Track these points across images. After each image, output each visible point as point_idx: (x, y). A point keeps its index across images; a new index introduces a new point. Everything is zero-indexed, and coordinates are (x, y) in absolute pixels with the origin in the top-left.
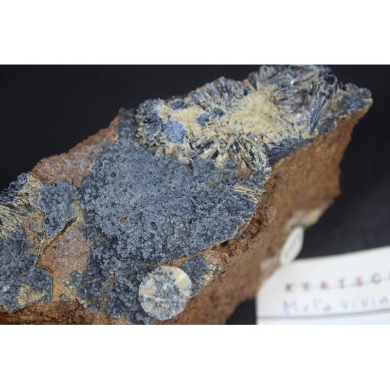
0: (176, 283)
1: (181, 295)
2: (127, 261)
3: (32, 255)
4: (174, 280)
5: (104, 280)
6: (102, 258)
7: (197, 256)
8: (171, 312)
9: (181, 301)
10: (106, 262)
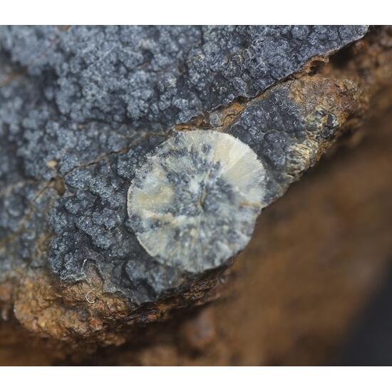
0: (222, 172)
1: (238, 201)
2: (87, 130)
4: (217, 166)
5: (34, 187)
7: (273, 96)
8: (218, 249)
9: (240, 217)
10: (33, 137)
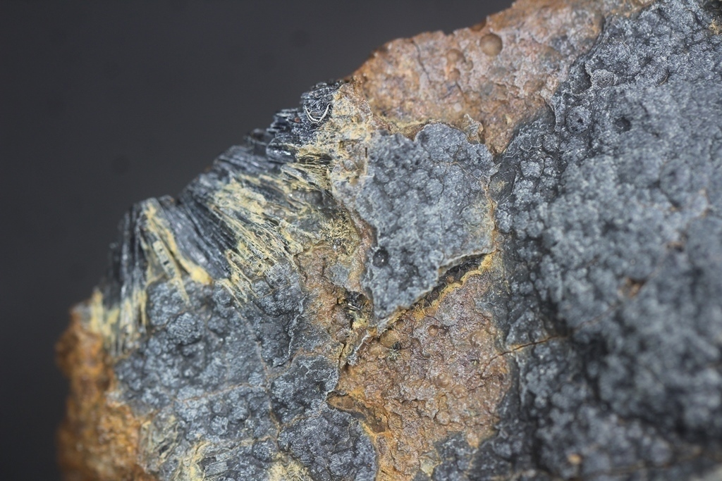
2: (628, 428)
3: (321, 364)
6: (550, 405)
